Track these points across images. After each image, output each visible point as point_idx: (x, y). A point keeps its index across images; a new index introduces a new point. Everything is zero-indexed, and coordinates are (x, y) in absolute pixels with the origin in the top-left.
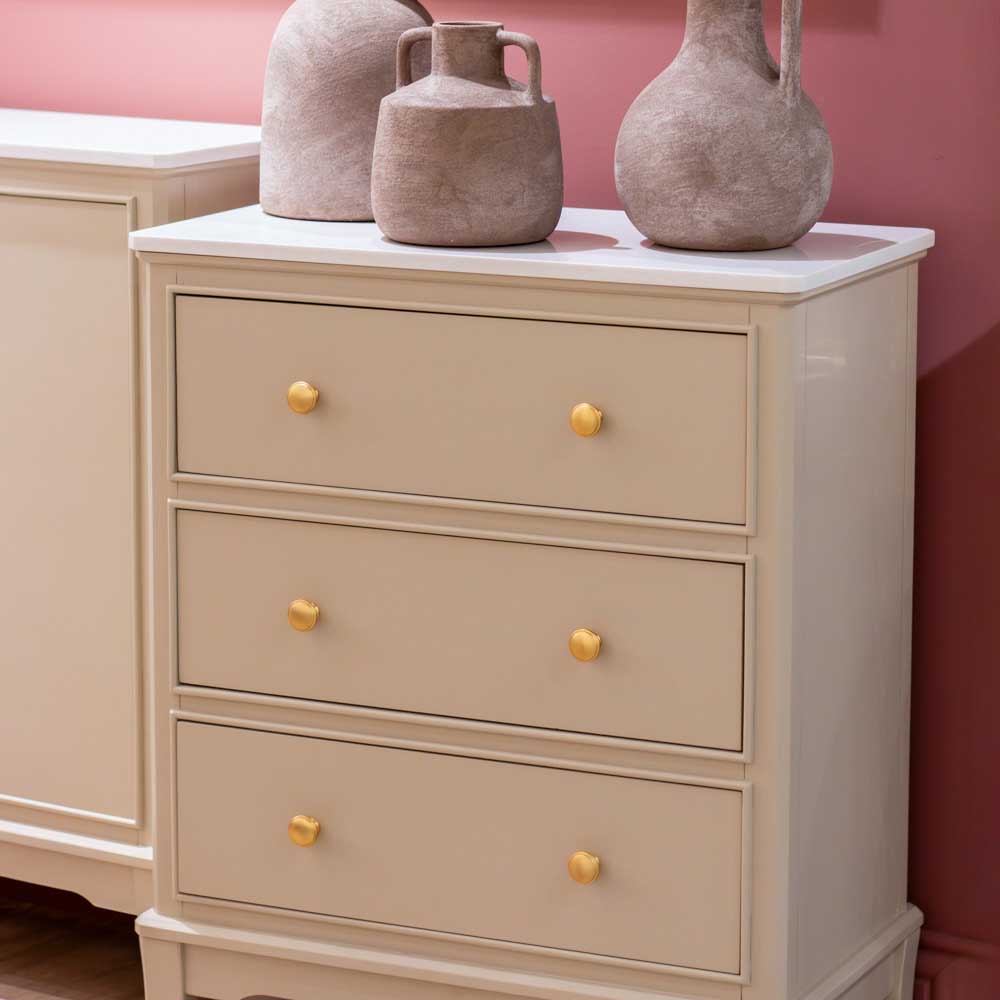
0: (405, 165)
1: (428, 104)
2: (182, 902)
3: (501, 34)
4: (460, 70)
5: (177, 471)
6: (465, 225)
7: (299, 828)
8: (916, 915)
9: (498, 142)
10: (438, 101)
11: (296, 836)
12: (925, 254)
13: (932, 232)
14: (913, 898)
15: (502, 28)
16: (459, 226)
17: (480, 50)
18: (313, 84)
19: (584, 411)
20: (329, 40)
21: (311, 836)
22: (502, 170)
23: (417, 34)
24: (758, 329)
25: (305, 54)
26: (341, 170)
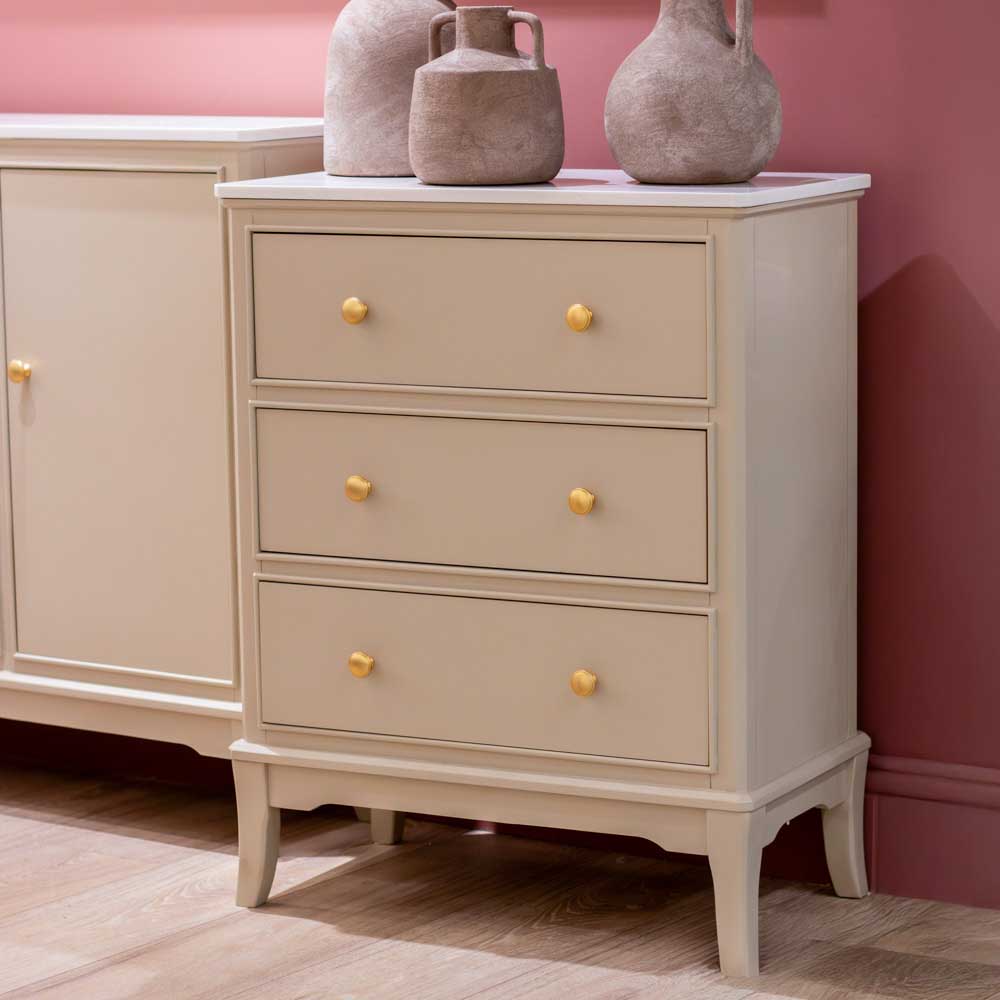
0: (433, 120)
1: (451, 70)
2: (266, 730)
3: (512, 13)
4: (477, 43)
5: (256, 376)
6: (482, 167)
7: (357, 664)
8: (865, 740)
9: (508, 98)
10: (460, 67)
11: (355, 670)
12: (862, 193)
13: (869, 175)
14: (862, 725)
15: (513, 9)
16: (478, 167)
17: (494, 26)
18: (364, 65)
19: (577, 310)
20: (376, 29)
21: (366, 670)
22: (512, 121)
23: (444, 17)
24: (714, 238)
25: (357, 42)
26: (387, 134)
